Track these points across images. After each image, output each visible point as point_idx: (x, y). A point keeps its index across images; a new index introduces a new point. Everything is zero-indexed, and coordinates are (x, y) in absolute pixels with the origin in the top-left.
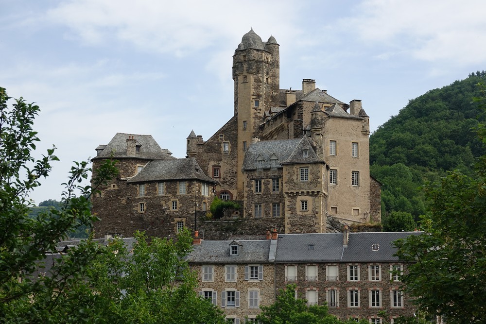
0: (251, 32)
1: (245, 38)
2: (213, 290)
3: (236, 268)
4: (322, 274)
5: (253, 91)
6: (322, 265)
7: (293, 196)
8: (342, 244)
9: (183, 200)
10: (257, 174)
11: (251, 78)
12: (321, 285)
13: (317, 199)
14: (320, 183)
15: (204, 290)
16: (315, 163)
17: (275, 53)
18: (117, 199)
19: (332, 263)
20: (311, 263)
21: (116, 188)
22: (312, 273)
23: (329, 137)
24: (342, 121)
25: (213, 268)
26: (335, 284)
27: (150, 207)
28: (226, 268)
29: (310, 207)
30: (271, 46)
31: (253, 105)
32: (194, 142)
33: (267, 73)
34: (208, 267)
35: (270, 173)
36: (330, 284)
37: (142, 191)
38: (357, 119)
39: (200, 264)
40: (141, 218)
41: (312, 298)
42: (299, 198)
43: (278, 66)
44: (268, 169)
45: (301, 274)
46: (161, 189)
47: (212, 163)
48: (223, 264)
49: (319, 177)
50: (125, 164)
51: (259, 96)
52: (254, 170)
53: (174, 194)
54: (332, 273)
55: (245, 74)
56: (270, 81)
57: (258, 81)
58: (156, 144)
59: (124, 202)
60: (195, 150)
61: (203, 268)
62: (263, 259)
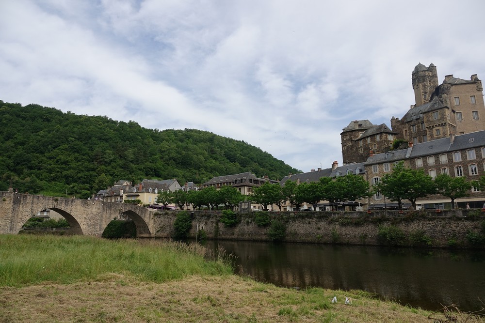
0: (420, 64)
1: (416, 68)
2: (378, 177)
3: (389, 164)
4: (437, 160)
5: (422, 91)
6: (436, 155)
7: (431, 128)
8: (450, 143)
9: (379, 143)
10: (413, 123)
11: (421, 85)
12: (438, 166)
13: (445, 127)
14: (446, 118)
15: (374, 177)
16: (441, 108)
17: (433, 71)
18: (352, 149)
19: (443, 153)
20: (430, 155)
21: (351, 144)
22: (431, 161)
23: (453, 96)
24: (461, 86)
25: (378, 166)
26: (446, 165)
27: (365, 149)
28: (384, 165)
29: (441, 133)
30: (432, 68)
31: (423, 97)
32: (394, 121)
33: (430, 81)
34: (375, 166)
35: (420, 121)
36: (443, 165)
37: (361, 143)
38: (472, 83)
39: (371, 165)
40: (362, 155)
41: (433, 175)
42: (434, 129)
43: (437, 77)
44: (419, 119)
45: (425, 162)
46: (369, 140)
47: (405, 129)
48: (382, 163)
49: (444, 115)
50: (354, 133)
51: (426, 93)
52: (411, 121)
53: (374, 141)
54: (444, 159)
55: (417, 84)
56: (432, 84)
57: (424, 86)
58: (370, 123)
59: (355, 150)
60: (395, 124)
61: (373, 167)
62: (403, 157)
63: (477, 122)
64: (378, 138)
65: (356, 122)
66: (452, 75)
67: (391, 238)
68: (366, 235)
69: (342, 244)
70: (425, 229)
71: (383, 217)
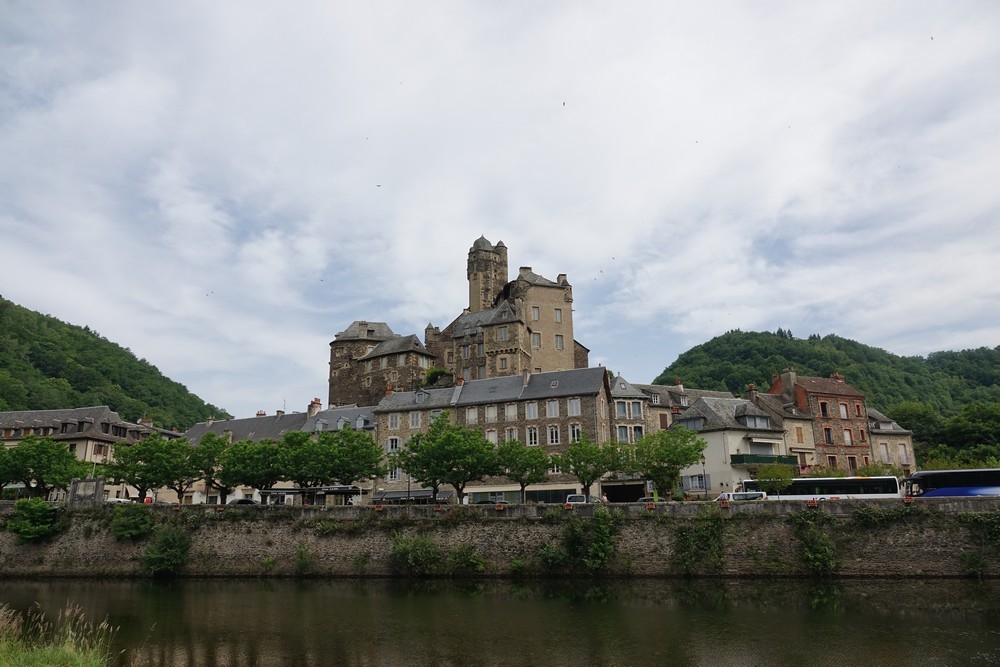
0: (482, 238)
1: (476, 243)
2: (398, 438)
3: (420, 414)
4: (501, 414)
5: (482, 286)
6: (501, 404)
7: (493, 355)
8: (523, 384)
9: (402, 371)
10: (465, 341)
11: (481, 275)
12: (501, 425)
13: (515, 356)
14: (517, 340)
15: (390, 438)
16: (512, 322)
17: (502, 254)
18: (349, 377)
19: (511, 402)
20: (491, 404)
21: (349, 366)
22: (491, 414)
23: (531, 303)
24: (544, 289)
25: (399, 415)
26: (514, 423)
27: (376, 380)
28: (410, 415)
29: (509, 365)
30: (500, 249)
31: (482, 297)
32: (431, 332)
33: (496, 271)
34: (394, 414)
35: (476, 339)
36: (509, 423)
37: (369, 367)
38: (560, 288)
39: (387, 413)
40: (367, 391)
41: (492, 438)
42: (499, 357)
43: (506, 266)
44: (475, 335)
45: (481, 415)
46: (384, 363)
47: (447, 350)
48: (408, 411)
49: (516, 335)
50: (357, 345)
51: (487, 290)
52: (463, 337)
53: (395, 366)
54: (511, 412)
55: (475, 272)
56: (498, 277)
57: (486, 277)
58: (389, 330)
59: (355, 379)
60: (431, 339)
61: (389, 417)
62: (446, 403)
63: (561, 354)
64: (401, 360)
65: (363, 324)
66: (530, 268)
67: (416, 560)
68: (367, 555)
69: (316, 577)
70: (476, 541)
71: (404, 517)
